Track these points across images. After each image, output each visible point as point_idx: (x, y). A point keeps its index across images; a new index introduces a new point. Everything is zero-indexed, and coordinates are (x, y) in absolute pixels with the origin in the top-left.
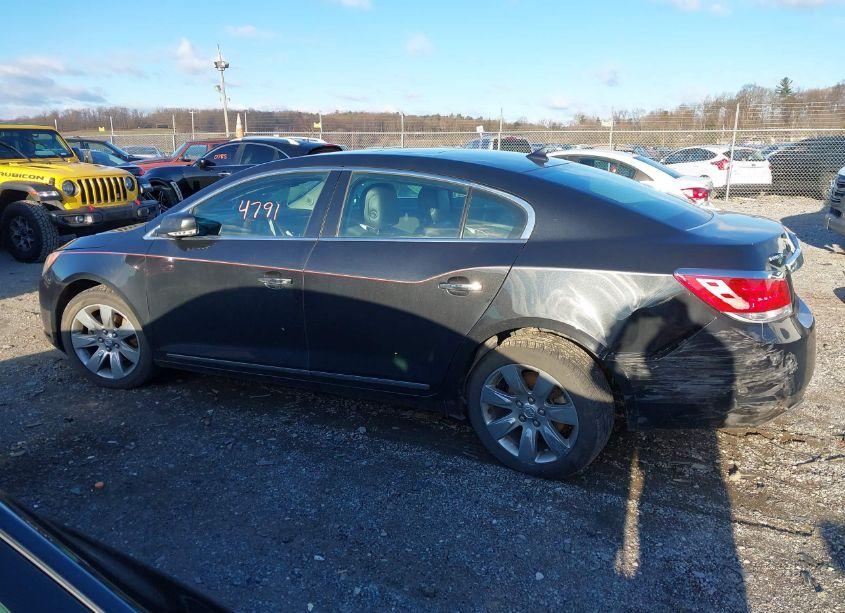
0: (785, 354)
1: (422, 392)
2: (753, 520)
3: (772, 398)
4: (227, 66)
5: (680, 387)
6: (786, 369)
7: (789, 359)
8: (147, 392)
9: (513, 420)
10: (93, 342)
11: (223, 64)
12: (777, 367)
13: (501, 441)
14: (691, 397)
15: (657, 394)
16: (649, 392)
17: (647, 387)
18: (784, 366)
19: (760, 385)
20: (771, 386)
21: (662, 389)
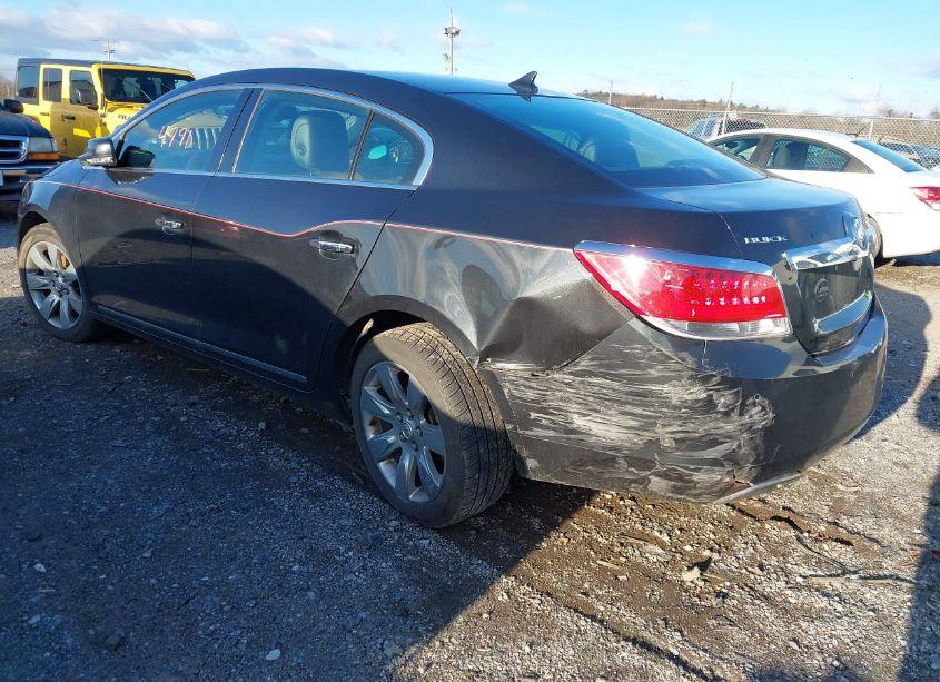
0: (745, 397)
1: (297, 384)
2: (661, 644)
3: (715, 463)
4: (457, 33)
5: (579, 422)
6: (746, 419)
7: (754, 404)
8: (91, 348)
9: (391, 439)
10: (46, 285)
11: (454, 31)
12: (727, 414)
13: (382, 465)
14: (593, 439)
15: (547, 428)
16: (536, 423)
17: (533, 415)
18: (741, 414)
19: (694, 439)
20: (714, 443)
21: (553, 422)
